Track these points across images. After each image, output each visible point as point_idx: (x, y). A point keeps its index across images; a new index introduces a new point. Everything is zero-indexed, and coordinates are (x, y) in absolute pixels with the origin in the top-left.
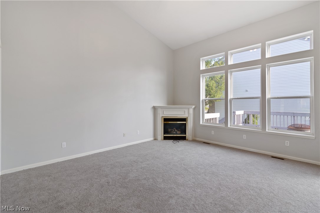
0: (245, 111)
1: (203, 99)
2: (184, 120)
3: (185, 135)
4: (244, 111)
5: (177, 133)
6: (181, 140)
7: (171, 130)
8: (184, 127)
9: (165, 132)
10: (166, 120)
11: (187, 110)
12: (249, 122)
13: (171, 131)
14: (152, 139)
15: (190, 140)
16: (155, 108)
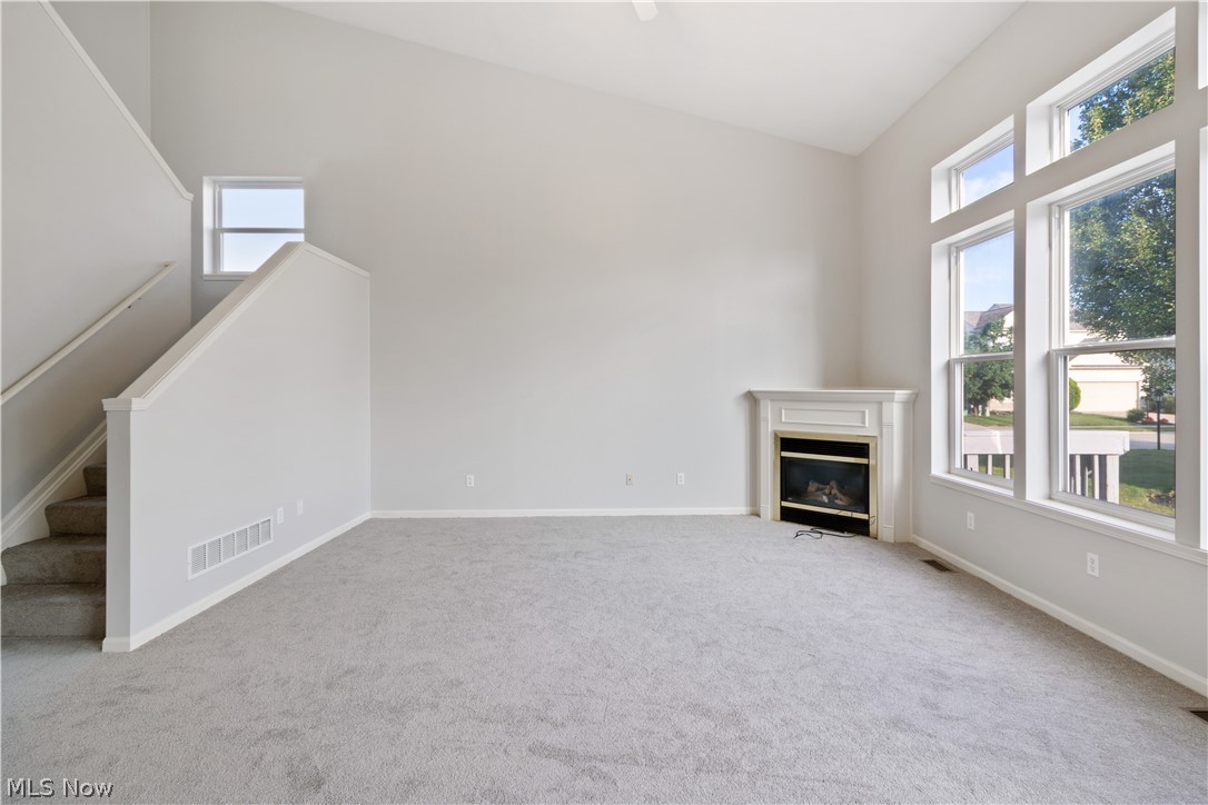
1: (954, 356)
2: (861, 449)
3: (863, 516)
5: (837, 502)
6: (846, 534)
8: (860, 480)
9: (788, 489)
10: (787, 443)
11: (875, 406)
14: (743, 509)
15: (885, 539)
16: (752, 399)
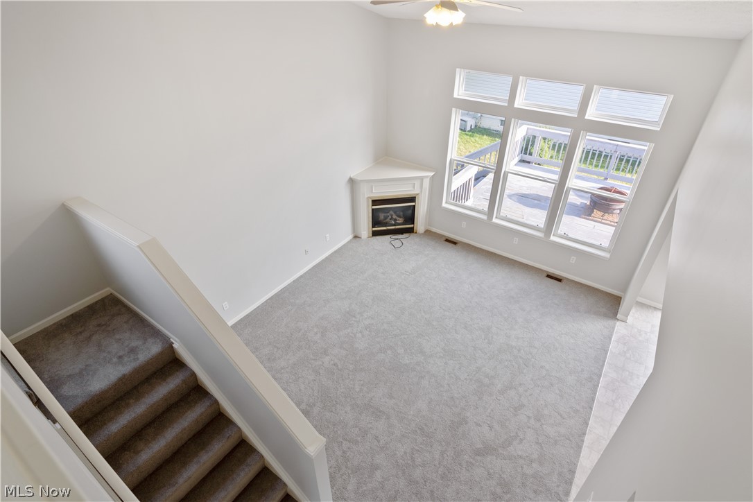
0: (531, 129)
1: (453, 157)
2: (412, 199)
3: (412, 226)
4: (528, 129)
7: (386, 215)
8: (410, 212)
9: (375, 222)
10: (375, 202)
11: (419, 181)
12: (533, 151)
13: (386, 218)
14: (350, 238)
15: (420, 233)
16: (353, 182)
